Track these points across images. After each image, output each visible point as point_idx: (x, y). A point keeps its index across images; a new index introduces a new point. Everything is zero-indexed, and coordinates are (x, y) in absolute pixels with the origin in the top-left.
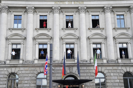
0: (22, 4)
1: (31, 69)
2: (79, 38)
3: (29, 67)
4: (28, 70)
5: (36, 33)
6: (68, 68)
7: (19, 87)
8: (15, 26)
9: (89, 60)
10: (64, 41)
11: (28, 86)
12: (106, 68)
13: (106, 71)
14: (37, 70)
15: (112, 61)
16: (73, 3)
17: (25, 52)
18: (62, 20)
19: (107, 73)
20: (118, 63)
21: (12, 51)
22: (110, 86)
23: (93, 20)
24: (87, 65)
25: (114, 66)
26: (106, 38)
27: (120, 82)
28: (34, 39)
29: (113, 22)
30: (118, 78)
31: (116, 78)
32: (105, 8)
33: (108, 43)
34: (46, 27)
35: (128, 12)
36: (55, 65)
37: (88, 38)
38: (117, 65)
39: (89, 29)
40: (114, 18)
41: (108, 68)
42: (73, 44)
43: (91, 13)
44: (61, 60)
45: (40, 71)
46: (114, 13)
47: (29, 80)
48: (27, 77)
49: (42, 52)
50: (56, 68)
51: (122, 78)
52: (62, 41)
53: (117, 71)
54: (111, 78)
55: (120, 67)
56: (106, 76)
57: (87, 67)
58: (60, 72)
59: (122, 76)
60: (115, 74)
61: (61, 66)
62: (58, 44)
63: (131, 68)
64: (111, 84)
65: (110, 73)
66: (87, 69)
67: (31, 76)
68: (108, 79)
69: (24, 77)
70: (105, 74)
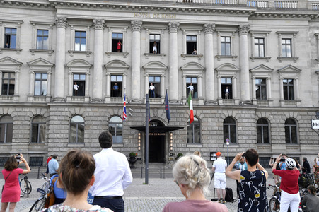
1: (101, 111)
2: (168, 69)
3: (99, 108)
4: (97, 112)
5: (107, 60)
6: (153, 111)
7: (85, 134)
8: (77, 47)
9: (180, 99)
10: (147, 72)
12: (202, 111)
13: (202, 115)
14: (109, 112)
15: (211, 102)
16: (160, 16)
17: (92, 86)
18: (145, 40)
19: (203, 118)
20: (218, 105)
21: (74, 84)
22: (206, 135)
23: (188, 43)
24: (178, 106)
25: (213, 109)
26: (205, 70)
27: (218, 129)
28: (104, 67)
29: (216, 47)
30: (217, 125)
31: (214, 124)
32: (206, 26)
33: (207, 77)
34: (121, 51)
35: (237, 34)
36: (134, 106)
37: (181, 69)
38: (217, 107)
39: (182, 56)
40: (218, 40)
41: (205, 111)
42: (160, 76)
43: (186, 32)
44: (142, 99)
45: (114, 113)
46: (218, 33)
47: (99, 125)
48: (97, 121)
49: (116, 87)
50: (136, 110)
51: (222, 124)
52: (143, 72)
53: (217, 115)
54: (208, 124)
55: (221, 111)
56: (202, 122)
57: (177, 109)
58: (140, 115)
59: (222, 122)
60: (213, 120)
61: (143, 108)
62: (138, 76)
63: (234, 111)
64: (207, 133)
65: (208, 118)
66: (178, 112)
67: (101, 120)
68: (204, 126)
69: (92, 121)
70: (201, 119)
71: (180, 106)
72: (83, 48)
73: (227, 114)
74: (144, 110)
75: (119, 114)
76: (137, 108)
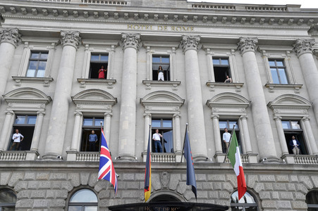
0: (52, 27)
1: (55, 177)
2: (184, 105)
3: (51, 172)
4: (46, 180)
6: (158, 177)
10: (148, 110)
12: (259, 178)
13: (259, 185)
14: (70, 180)
15: (272, 159)
17: (45, 132)
18: (145, 63)
19: (263, 190)
23: (216, 69)
24: (210, 167)
26: (250, 107)
28: (72, 102)
29: (263, 72)
30: (295, 206)
31: (288, 204)
36: (121, 167)
37: (208, 105)
39: (208, 85)
40: (264, 64)
41: (264, 177)
43: (211, 53)
44: (139, 155)
45: (80, 181)
46: (262, 53)
47: (45, 208)
48: (43, 198)
50: (125, 175)
51: (305, 205)
52: (141, 110)
53: (289, 185)
54: (275, 204)
55: (296, 177)
57: (207, 174)
58: (134, 185)
59: (303, 200)
60: (284, 195)
61: (139, 170)
62: (132, 114)
65: (271, 190)
66: (210, 179)
67: (52, 196)
68: (266, 208)
69: (32, 198)
70: (258, 194)
71: (214, 167)
72: (41, 74)
74: (142, 176)
75: (91, 185)
76: (128, 172)
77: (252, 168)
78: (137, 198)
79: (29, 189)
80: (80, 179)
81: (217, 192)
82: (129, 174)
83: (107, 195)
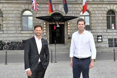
1: (15, 6)
3: (14, 4)
4: (12, 7)
6: (54, 6)
7: (4, 24)
11: (14, 22)
12: (91, 6)
13: (91, 9)
14: (21, 7)
19: (92, 11)
22: (94, 23)
24: (73, 2)
25: (99, 4)
27: (103, 19)
30: (102, 16)
31: (100, 15)
36: (40, 2)
38: (102, 2)
41: (93, 6)
45: (25, 8)
47: (14, 17)
48: (12, 14)
50: (42, 5)
51: (106, 15)
53: (102, 8)
54: (95, 15)
55: (105, 5)
56: (91, 14)
57: (72, 5)
58: (45, 9)
59: (105, 14)
60: (99, 12)
61: (47, 4)
63: (114, 6)
64: (95, 21)
65: (95, 11)
66: (73, 7)
67: (16, 13)
68: (92, 17)
69: (8, 14)
70: (90, 12)
71: (75, 2)
73: (109, 7)
74: (48, 6)
75: (29, 9)
76: (43, 4)
77: (89, 2)
78: (46, 14)
79: (7, 10)
80: (25, 7)
81: (75, 11)
82: (43, 5)
83: (36, 13)
